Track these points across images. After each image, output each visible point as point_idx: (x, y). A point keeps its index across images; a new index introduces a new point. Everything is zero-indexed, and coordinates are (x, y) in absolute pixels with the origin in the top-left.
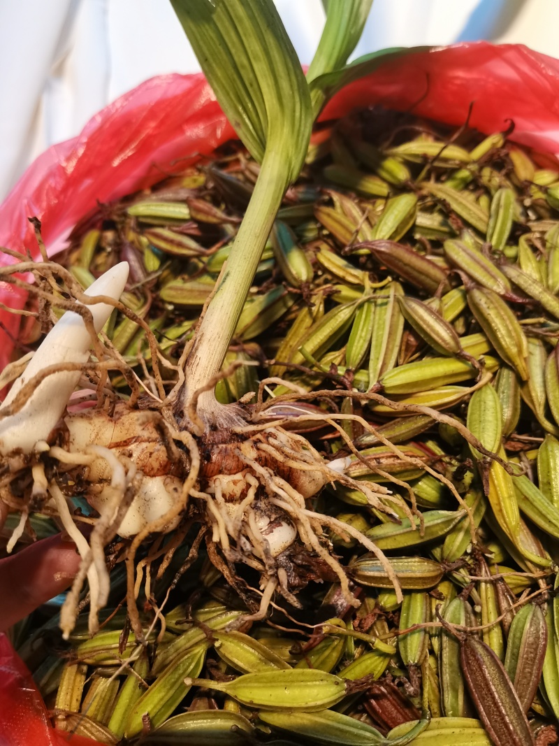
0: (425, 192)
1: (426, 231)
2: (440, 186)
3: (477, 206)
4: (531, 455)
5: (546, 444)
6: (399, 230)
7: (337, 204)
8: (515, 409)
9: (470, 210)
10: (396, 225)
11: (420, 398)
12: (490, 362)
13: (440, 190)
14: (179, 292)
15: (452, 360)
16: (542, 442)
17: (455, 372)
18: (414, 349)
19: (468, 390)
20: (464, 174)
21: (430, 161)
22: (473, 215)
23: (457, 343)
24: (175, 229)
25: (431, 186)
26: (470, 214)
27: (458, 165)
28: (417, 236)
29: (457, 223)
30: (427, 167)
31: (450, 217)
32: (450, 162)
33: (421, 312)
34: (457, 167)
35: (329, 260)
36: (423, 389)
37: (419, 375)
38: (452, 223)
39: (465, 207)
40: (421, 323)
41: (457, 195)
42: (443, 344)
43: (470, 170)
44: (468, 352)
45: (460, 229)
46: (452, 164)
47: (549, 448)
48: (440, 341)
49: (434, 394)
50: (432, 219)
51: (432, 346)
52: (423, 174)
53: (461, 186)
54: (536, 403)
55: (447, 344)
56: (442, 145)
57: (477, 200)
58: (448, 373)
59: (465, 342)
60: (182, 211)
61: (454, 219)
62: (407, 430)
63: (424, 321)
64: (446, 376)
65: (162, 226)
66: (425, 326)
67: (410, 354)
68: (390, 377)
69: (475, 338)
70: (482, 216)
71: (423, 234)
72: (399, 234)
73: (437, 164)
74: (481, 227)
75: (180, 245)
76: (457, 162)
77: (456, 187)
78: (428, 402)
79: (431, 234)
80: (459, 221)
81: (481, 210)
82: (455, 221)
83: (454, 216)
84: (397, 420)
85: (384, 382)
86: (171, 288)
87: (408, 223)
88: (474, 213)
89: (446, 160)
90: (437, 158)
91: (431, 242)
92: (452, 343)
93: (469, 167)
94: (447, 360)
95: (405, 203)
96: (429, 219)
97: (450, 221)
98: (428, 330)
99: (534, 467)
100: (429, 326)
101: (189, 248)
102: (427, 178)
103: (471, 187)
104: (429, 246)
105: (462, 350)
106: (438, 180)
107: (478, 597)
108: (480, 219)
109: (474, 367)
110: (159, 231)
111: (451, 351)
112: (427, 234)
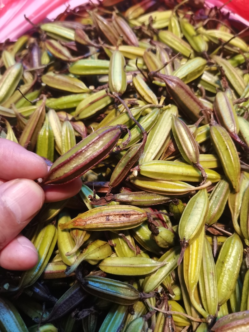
0: (212, 61)
1: (207, 84)
2: (224, 60)
3: (242, 78)
4: (221, 239)
5: (232, 237)
6: (188, 77)
7: (158, 53)
8: (220, 210)
9: (237, 79)
10: (187, 74)
11: (162, 184)
12: (214, 175)
13: (223, 63)
14: (51, 80)
15: (190, 166)
16: (231, 235)
17: (189, 175)
18: (171, 154)
19: (193, 188)
20: (240, 58)
21: (223, 44)
22: (237, 83)
23: (197, 157)
24: (63, 43)
25: (219, 60)
26: (235, 81)
27: (238, 51)
28: (199, 86)
29: (226, 84)
30: (220, 47)
31: (222, 79)
32: (235, 48)
33: (182, 131)
34: (237, 52)
35: (139, 83)
36: (166, 179)
37: (165, 170)
38: (222, 83)
39: (234, 77)
40: (179, 137)
41: (232, 69)
42: (188, 154)
43: (244, 56)
44: (201, 165)
45: (226, 88)
46: (235, 49)
47: (233, 241)
48: (186, 152)
49: (171, 184)
50: (212, 78)
51: (182, 154)
52: (217, 50)
53: (236, 65)
54: (236, 210)
55: (190, 155)
56: (232, 36)
57: (243, 75)
58: (184, 174)
59: (202, 157)
60: (70, 35)
61: (224, 81)
62: (149, 200)
63: (182, 136)
64: (182, 175)
65: (56, 40)
66: (181, 140)
67: (167, 156)
68: (146, 165)
69: (210, 157)
70: (242, 85)
71: (203, 85)
72: (188, 80)
73: (226, 47)
74: (239, 91)
75: (60, 52)
76: (238, 49)
77: (233, 65)
78: (166, 188)
79: (209, 87)
80: (227, 83)
81: (243, 81)
82: (224, 82)
83: (224, 79)
84: (142, 192)
85: (141, 167)
86: (48, 76)
87: (195, 75)
88: (238, 82)
89: (232, 46)
90: (227, 43)
91: (207, 91)
92: (194, 156)
93: (245, 54)
94: (188, 165)
95: (198, 62)
96: (210, 77)
97: (221, 82)
98: (182, 143)
99: (219, 247)
100: (183, 140)
101: (64, 56)
102: (218, 54)
103: (241, 67)
104: (204, 94)
105: (198, 163)
106: (224, 57)
107: (155, 321)
108: (241, 86)
109: (202, 176)
110: (53, 42)
111: (191, 161)
112: (206, 86)
